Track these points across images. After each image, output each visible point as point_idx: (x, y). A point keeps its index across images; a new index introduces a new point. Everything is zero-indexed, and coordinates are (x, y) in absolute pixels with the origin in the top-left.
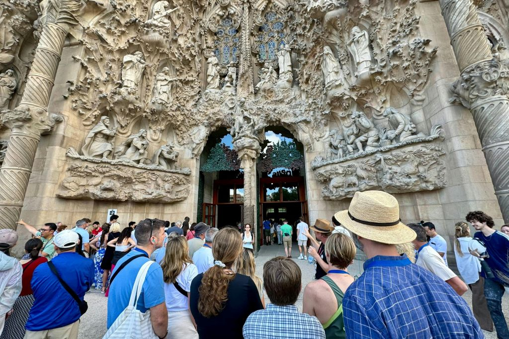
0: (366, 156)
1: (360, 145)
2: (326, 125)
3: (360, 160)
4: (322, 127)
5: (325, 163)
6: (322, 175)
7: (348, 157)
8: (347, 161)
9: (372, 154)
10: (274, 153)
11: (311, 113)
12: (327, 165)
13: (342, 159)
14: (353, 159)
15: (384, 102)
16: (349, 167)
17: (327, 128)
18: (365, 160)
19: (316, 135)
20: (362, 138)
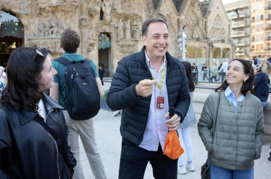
0: (52, 39)
1: (50, 33)
2: (37, 17)
3: (49, 40)
4: (35, 17)
5: (35, 38)
6: (33, 43)
7: (45, 38)
8: (44, 39)
9: (54, 38)
10: (6, 27)
11: (30, 9)
12: (36, 39)
13: (43, 38)
14: (47, 39)
15: (62, 16)
16: (45, 42)
17: (38, 19)
18: (51, 40)
19: (31, 21)
20: (52, 30)
